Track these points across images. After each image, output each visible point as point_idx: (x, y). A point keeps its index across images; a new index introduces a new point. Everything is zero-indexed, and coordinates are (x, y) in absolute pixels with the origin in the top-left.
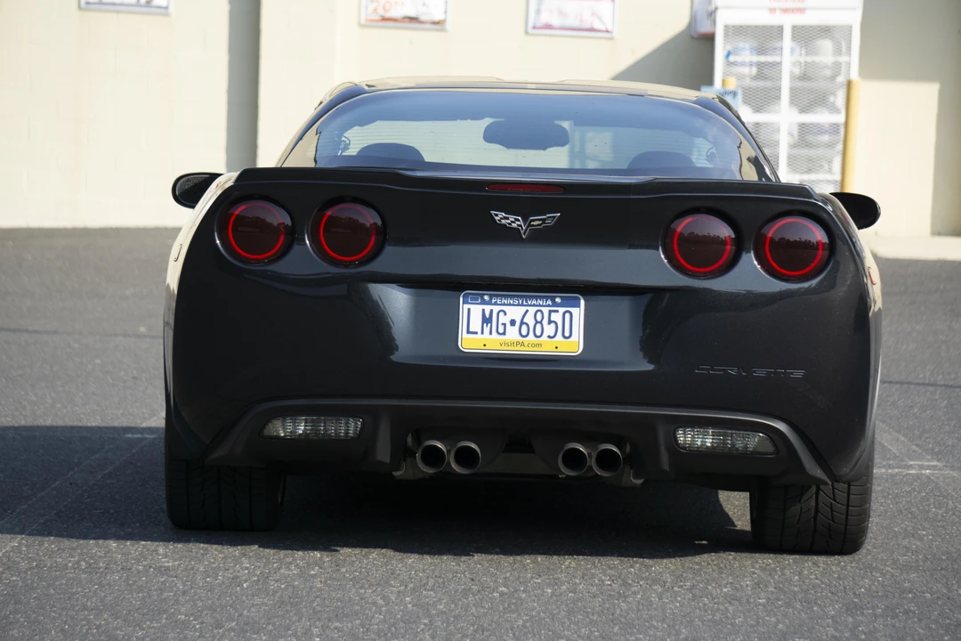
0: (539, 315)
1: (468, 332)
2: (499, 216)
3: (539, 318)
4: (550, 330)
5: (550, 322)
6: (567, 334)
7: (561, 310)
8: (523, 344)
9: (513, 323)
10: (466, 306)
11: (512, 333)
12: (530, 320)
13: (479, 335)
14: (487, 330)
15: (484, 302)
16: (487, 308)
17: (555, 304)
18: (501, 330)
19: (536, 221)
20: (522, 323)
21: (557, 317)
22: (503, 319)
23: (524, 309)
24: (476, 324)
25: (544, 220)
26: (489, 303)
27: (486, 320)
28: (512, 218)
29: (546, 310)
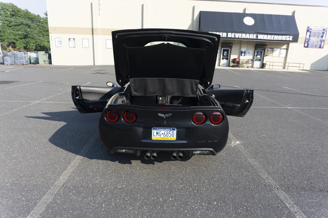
0: (167, 132)
1: (154, 136)
2: (160, 114)
3: (167, 133)
4: (170, 135)
5: (170, 134)
6: (173, 136)
7: (172, 131)
8: (164, 138)
9: (162, 134)
10: (153, 131)
11: (162, 136)
12: (166, 133)
13: (156, 136)
14: (157, 135)
15: (157, 130)
16: (157, 131)
17: (170, 130)
18: (160, 135)
19: (167, 115)
20: (164, 134)
21: (171, 133)
22: (161, 133)
23: (165, 131)
24: (155, 134)
25: (168, 115)
26: (158, 130)
27: (157, 133)
28: (162, 115)
29: (169, 131)
